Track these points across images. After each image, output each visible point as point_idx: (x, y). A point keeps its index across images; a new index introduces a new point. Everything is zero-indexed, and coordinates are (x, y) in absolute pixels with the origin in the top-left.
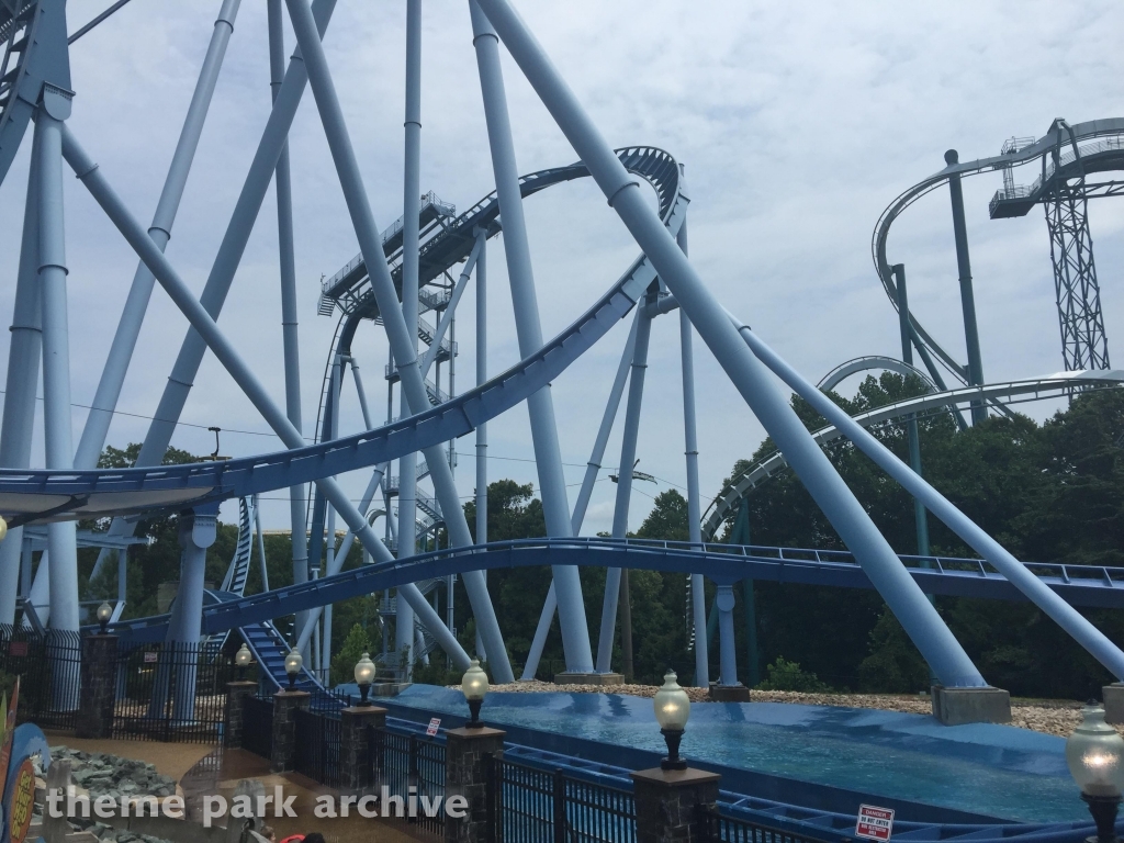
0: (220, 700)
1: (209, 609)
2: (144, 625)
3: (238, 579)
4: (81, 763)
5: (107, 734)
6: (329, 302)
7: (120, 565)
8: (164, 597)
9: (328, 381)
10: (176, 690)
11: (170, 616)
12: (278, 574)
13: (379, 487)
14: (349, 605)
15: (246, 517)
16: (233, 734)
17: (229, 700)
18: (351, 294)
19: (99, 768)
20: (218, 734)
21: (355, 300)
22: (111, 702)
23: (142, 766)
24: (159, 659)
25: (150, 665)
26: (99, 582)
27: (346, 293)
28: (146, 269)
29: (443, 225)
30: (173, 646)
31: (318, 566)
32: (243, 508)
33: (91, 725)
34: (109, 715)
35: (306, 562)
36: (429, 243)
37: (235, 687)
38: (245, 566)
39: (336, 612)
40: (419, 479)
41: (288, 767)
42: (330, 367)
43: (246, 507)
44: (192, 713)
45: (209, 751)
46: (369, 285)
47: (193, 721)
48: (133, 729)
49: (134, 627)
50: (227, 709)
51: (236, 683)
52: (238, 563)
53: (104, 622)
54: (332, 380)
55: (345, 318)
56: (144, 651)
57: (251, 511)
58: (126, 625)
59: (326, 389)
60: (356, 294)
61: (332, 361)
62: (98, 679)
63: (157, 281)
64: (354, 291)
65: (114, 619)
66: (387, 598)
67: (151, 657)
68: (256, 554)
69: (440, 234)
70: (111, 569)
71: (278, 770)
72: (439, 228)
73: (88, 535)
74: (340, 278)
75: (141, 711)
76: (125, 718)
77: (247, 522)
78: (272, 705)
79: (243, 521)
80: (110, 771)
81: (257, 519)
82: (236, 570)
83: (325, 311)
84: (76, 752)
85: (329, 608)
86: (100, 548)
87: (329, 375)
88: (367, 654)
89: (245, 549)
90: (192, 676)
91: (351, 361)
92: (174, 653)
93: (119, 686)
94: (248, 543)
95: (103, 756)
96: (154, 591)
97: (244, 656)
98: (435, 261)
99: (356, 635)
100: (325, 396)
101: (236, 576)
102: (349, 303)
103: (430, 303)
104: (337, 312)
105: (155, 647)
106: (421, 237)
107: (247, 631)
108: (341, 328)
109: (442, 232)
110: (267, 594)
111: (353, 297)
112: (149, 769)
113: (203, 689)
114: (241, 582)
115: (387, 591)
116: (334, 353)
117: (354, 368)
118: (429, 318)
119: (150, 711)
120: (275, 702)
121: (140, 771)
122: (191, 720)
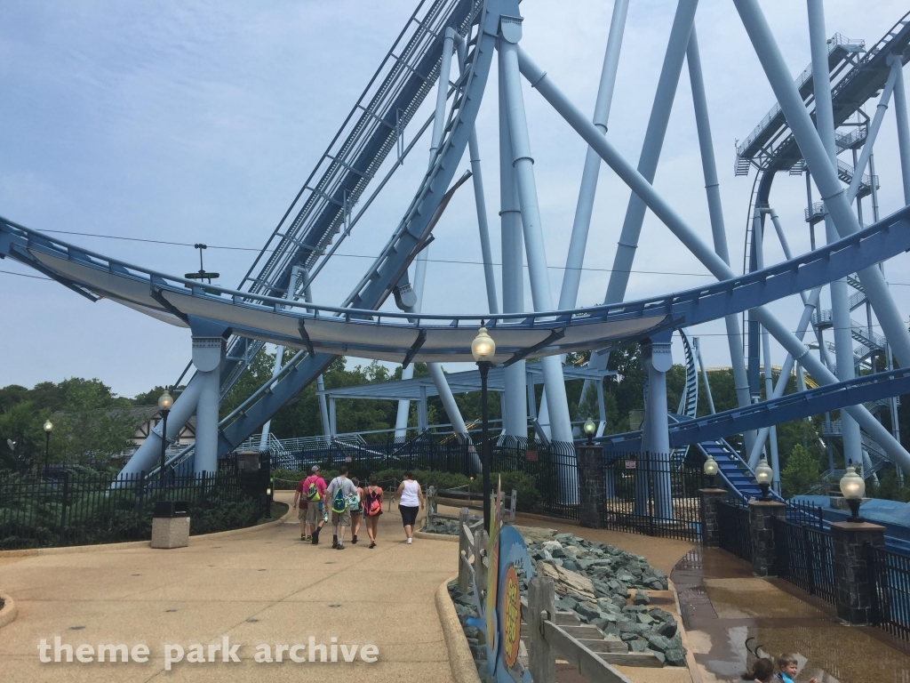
0: (693, 502)
1: (673, 427)
2: (622, 439)
3: (690, 407)
4: (585, 550)
5: (604, 525)
6: (744, 162)
7: (598, 394)
8: (634, 421)
9: (750, 234)
10: (654, 492)
11: (641, 433)
12: (722, 403)
13: (810, 324)
14: (789, 428)
15: (690, 356)
16: (711, 534)
17: (702, 503)
18: (764, 151)
19: (599, 556)
20: (697, 534)
21: (769, 156)
22: (603, 500)
23: (635, 559)
24: (637, 467)
25: (630, 471)
26: (585, 407)
27: (760, 151)
28: (594, 153)
29: (853, 63)
30: (648, 456)
31: (758, 395)
32: (687, 350)
33: (590, 517)
34: (603, 511)
35: (748, 391)
36: (838, 85)
37: (707, 493)
38: (695, 396)
39: (779, 433)
40: (852, 309)
41: (771, 572)
42: (751, 221)
43: (689, 349)
44: (670, 513)
45: (691, 548)
46: (789, 131)
47: (673, 520)
48: (623, 523)
49: (614, 441)
50: (702, 511)
51: (706, 490)
52: (688, 394)
53: (591, 435)
54: (754, 231)
55: (761, 174)
56: (624, 460)
57: (693, 351)
58: (609, 439)
59: (749, 240)
60: (769, 150)
61: (752, 215)
62: (591, 481)
63: (602, 161)
64: (767, 147)
65: (599, 434)
66: (828, 421)
67: (630, 464)
68: (702, 388)
69: (850, 73)
70: (592, 397)
71: (761, 574)
72: (849, 67)
73: (571, 369)
74: (753, 139)
75: (627, 508)
76: (616, 513)
77: (691, 361)
78: (747, 512)
79: (688, 360)
80: (608, 561)
81: (699, 358)
82: (688, 399)
83: (741, 171)
84: (581, 539)
85: (773, 428)
86: (583, 380)
87: (750, 228)
88: (853, 468)
89: (692, 382)
90: (667, 482)
91: (770, 212)
92: (648, 461)
93: (608, 486)
94: (694, 377)
95: (602, 545)
96: (627, 415)
97: (711, 467)
98: (847, 101)
99: (799, 454)
100: (749, 246)
101: (688, 404)
102: (763, 160)
103: (843, 144)
104: (753, 170)
105: (633, 458)
106: (832, 79)
107: (705, 447)
108: (758, 183)
109: (852, 70)
110: (715, 416)
111: (767, 153)
112: (641, 561)
113: (678, 492)
114: (693, 408)
115: (827, 414)
116: (753, 208)
117: (774, 218)
118: (846, 157)
119: (635, 509)
120: (750, 510)
121: (634, 563)
122: (670, 519)
